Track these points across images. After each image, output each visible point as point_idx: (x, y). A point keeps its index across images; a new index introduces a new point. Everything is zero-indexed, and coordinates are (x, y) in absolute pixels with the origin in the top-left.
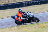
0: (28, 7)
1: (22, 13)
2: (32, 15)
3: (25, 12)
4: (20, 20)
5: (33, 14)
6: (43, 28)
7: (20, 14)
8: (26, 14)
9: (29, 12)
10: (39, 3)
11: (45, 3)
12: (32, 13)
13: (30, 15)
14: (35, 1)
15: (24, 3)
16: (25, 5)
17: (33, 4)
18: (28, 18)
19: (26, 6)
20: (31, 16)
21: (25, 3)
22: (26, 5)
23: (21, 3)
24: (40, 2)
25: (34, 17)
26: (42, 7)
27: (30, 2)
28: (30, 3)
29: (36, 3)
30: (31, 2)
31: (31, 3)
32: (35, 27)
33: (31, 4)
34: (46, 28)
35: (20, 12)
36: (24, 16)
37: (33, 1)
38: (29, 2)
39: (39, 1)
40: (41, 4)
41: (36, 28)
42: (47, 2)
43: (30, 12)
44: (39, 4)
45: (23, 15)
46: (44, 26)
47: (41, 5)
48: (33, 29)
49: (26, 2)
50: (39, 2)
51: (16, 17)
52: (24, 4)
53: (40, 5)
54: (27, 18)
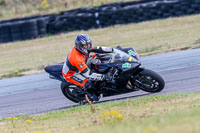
0: (50, 37)
1: (89, 52)
2: (131, 59)
3: (104, 48)
4: (82, 82)
5: (135, 57)
6: (113, 127)
7: (80, 59)
8: (108, 59)
9: (119, 48)
10: (98, 22)
11: (120, 23)
12: (131, 52)
13: (124, 62)
14: (80, 15)
15: (34, 20)
16: (36, 32)
17: (71, 27)
18: (113, 72)
19: (41, 34)
20: (127, 66)
21: (39, 23)
22: (44, 30)
23: (21, 22)
24: (100, 15)
25: (142, 70)
26: (109, 38)
27: (57, 18)
28: (58, 23)
29: (85, 23)
30: (61, 19)
31: (62, 22)
32: (81, 120)
33: (64, 25)
34: (125, 124)
35: (81, 48)
36: (98, 66)
37: (72, 15)
38: (53, 17)
39: (97, 14)
40: (104, 25)
41: (85, 127)
42: (131, 17)
43: (123, 48)
44: (97, 27)
45: (97, 61)
46: (120, 116)
47: (105, 29)
48: (73, 128)
49: (43, 19)
50: (98, 18)
51: (65, 70)
52: (36, 27)
53: (100, 30)
54: (109, 74)
